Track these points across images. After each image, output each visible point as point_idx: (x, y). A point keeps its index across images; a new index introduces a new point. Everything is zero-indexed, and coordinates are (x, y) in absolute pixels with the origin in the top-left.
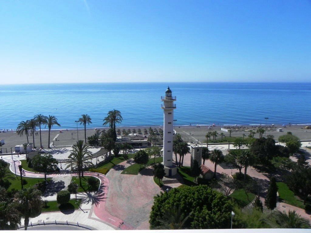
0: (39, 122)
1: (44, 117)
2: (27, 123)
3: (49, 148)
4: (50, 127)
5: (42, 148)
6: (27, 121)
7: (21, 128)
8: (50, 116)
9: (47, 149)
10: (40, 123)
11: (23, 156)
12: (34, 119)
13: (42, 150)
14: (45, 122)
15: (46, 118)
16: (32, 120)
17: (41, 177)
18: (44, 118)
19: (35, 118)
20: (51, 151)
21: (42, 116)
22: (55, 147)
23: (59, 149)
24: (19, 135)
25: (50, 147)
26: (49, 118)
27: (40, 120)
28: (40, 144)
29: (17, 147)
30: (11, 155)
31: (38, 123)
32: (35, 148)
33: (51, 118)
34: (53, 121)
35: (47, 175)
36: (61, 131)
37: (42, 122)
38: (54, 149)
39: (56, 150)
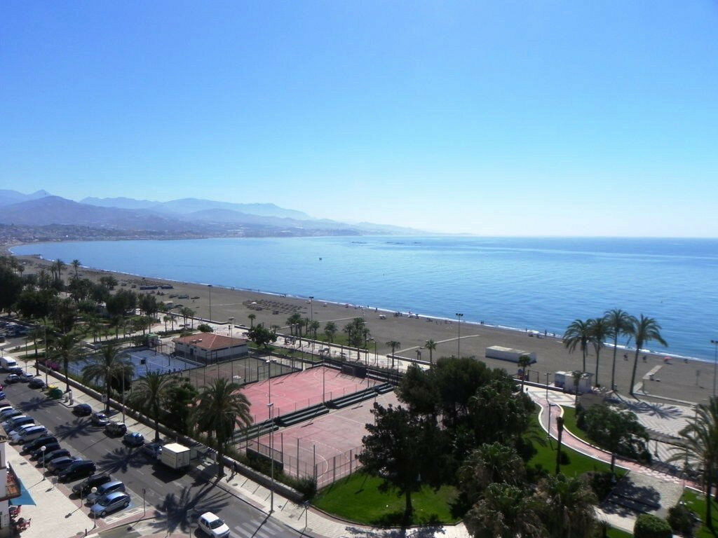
0: (614, 328)
1: (628, 317)
2: (588, 326)
3: (632, 394)
4: (639, 345)
5: (615, 391)
6: (589, 321)
7: (575, 334)
8: (642, 317)
9: (625, 396)
10: (617, 330)
11: (568, 397)
12: (603, 319)
13: (614, 395)
14: (629, 329)
15: (632, 320)
16: (599, 320)
17: (601, 458)
18: (627, 320)
19: (607, 316)
20: (634, 403)
21: (622, 315)
22: (645, 397)
23: (655, 404)
24: (568, 350)
25: (635, 391)
26: (640, 320)
27: (618, 323)
28: (610, 381)
29: (559, 375)
30: (545, 390)
31: (611, 329)
32: (598, 386)
33: (645, 323)
34: (649, 331)
35: (617, 461)
36: (666, 360)
37: (621, 330)
38: (642, 401)
39: (648, 403)
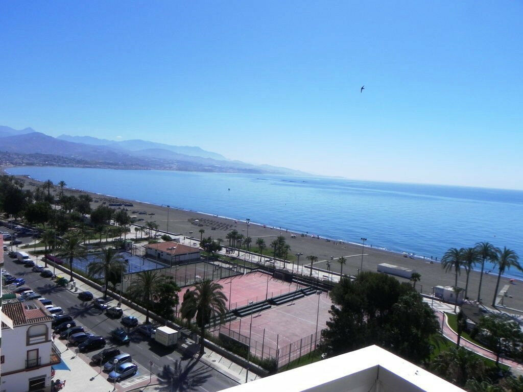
0: (482, 256)
1: (494, 249)
2: (461, 253)
3: (494, 306)
4: (502, 269)
5: (481, 303)
6: (462, 249)
7: (450, 259)
8: (505, 249)
9: (489, 307)
10: (484, 257)
11: (447, 305)
12: (474, 249)
13: (480, 306)
14: (494, 257)
15: (497, 251)
16: (470, 249)
17: (486, 355)
18: (493, 250)
19: (477, 246)
20: (497, 313)
21: (489, 247)
22: (504, 309)
23: (514, 315)
24: (445, 270)
25: (496, 305)
26: (503, 252)
27: (486, 252)
28: (477, 294)
29: (439, 288)
30: (431, 300)
31: (480, 257)
32: (467, 298)
33: (507, 253)
34: (509, 260)
35: (500, 359)
36: (512, 281)
37: (488, 258)
38: (503, 312)
39: (508, 314)
